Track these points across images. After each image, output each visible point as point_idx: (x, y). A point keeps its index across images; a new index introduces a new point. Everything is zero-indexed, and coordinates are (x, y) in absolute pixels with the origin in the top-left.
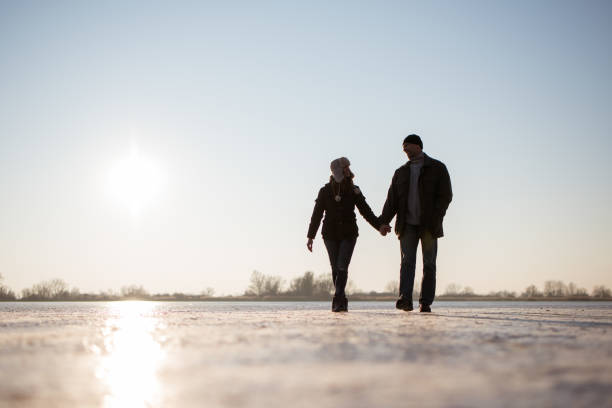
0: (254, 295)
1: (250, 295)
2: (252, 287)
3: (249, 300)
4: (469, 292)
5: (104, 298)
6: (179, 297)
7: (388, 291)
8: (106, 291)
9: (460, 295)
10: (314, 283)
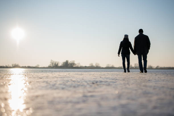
0: (51, 67)
1: (50, 67)
2: (50, 64)
3: (49, 68)
4: (113, 66)
5: (7, 67)
6: (29, 67)
7: (90, 66)
8: (7, 65)
9: (110, 67)
10: (69, 63)
